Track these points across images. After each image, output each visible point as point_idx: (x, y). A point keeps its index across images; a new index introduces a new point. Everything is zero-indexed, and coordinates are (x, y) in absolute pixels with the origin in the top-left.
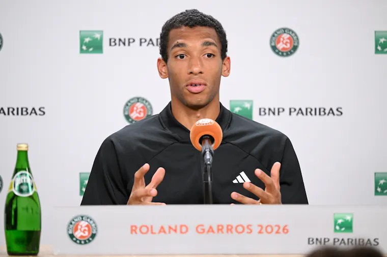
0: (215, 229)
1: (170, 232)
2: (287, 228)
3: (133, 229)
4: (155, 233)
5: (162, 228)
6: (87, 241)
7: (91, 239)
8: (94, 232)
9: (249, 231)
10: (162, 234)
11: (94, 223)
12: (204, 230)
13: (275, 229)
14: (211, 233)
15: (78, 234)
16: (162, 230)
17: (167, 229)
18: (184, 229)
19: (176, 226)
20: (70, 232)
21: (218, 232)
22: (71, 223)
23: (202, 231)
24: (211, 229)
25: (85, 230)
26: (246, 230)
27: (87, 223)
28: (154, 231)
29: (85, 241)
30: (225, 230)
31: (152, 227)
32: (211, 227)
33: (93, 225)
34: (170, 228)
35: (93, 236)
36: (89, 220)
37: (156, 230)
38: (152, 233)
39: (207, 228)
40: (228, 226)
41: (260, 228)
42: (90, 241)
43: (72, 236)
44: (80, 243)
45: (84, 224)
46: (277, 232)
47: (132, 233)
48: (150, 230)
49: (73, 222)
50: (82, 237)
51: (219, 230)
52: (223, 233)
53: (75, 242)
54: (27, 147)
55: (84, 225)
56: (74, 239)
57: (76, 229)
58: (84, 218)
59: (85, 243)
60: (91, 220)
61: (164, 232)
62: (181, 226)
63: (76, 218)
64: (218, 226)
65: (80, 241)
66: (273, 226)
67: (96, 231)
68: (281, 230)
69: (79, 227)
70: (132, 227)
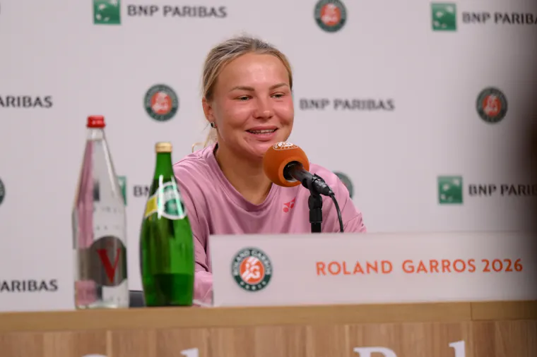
0: (428, 266)
1: (368, 272)
2: (519, 263)
3: (320, 268)
4: (349, 273)
5: (358, 265)
6: (260, 286)
7: (264, 283)
8: (268, 273)
9: (472, 268)
10: (359, 274)
11: (267, 259)
12: (413, 267)
13: (505, 265)
14: (422, 273)
15: (247, 276)
16: (358, 268)
17: (364, 267)
18: (387, 267)
19: (376, 263)
20: (236, 273)
21: (432, 271)
22: (236, 260)
23: (410, 269)
24: (422, 267)
25: (255, 270)
26: (468, 267)
27: (257, 260)
28: (348, 270)
29: (256, 286)
30: (440, 267)
31: (344, 264)
32: (421, 264)
33: (266, 263)
34: (369, 265)
35: (267, 278)
36: (259, 255)
37: (350, 268)
38: (345, 273)
39: (416, 265)
40: (443, 261)
41: (485, 264)
42: (263, 286)
43: (238, 279)
44: (250, 289)
45: (253, 260)
46: (508, 270)
47: (318, 273)
48: (342, 268)
49: (239, 259)
50: (252, 279)
51: (432, 267)
52: (437, 271)
53: (244, 287)
54: (171, 147)
55: (253, 263)
56: (242, 283)
57: (243, 270)
58: (253, 252)
59: (257, 289)
60: (262, 255)
61: (361, 271)
62: (383, 263)
63: (242, 252)
64: (431, 262)
65: (251, 286)
66: (502, 261)
67: (271, 271)
68: (512, 267)
69: (247, 265)
70: (318, 264)
